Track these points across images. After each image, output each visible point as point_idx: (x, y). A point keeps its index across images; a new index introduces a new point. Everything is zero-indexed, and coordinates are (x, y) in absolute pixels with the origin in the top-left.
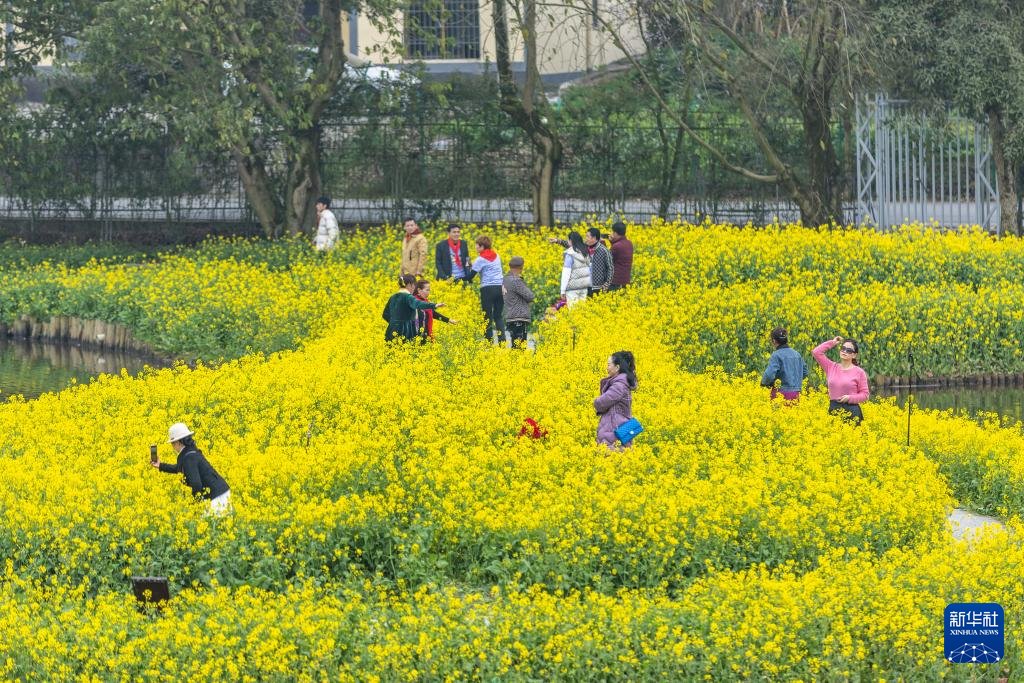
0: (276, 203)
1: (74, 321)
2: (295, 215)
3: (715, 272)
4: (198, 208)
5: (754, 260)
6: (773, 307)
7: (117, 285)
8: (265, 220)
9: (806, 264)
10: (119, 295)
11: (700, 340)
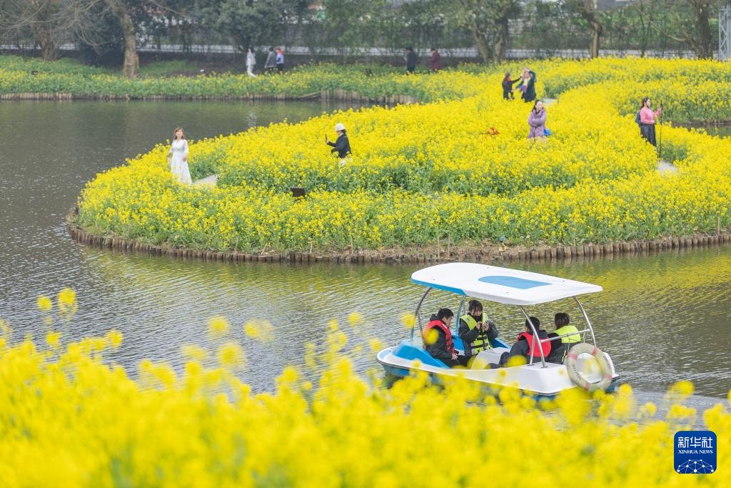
0: (489, 50)
1: (401, 96)
2: (496, 55)
3: (644, 77)
4: (459, 52)
5: (661, 72)
6: (664, 90)
7: (417, 82)
8: (485, 56)
9: (684, 74)
10: (417, 86)
11: (631, 104)
